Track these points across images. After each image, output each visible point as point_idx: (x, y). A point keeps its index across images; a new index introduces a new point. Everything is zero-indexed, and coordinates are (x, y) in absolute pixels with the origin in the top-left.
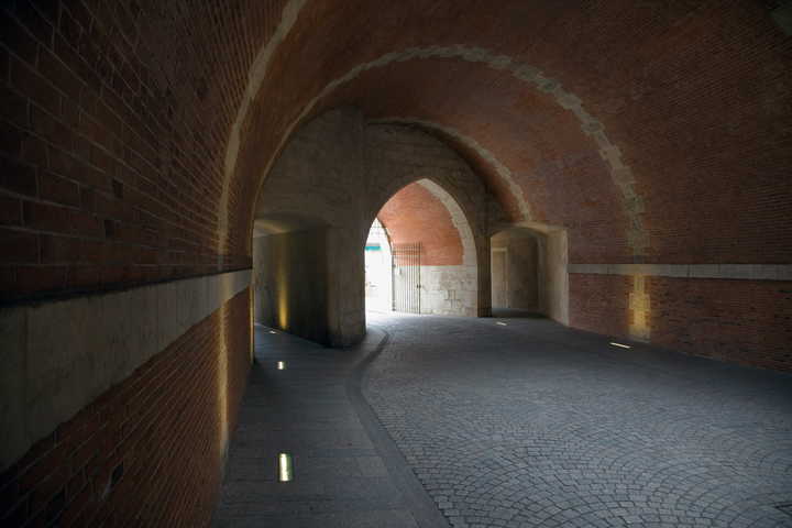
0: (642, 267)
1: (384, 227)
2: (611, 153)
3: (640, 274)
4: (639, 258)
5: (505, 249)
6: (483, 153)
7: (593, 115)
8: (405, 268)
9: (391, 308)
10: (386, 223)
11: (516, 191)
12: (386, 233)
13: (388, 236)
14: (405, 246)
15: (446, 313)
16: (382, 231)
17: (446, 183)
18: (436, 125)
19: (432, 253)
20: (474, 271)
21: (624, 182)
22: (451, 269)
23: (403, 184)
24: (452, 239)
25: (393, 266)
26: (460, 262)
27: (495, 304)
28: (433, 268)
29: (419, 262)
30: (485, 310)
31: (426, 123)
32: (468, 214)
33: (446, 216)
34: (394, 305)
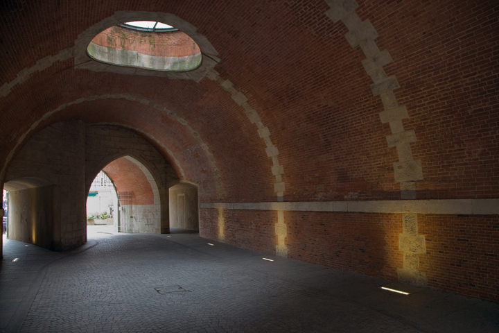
0: (221, 204)
1: (112, 182)
2: (205, 146)
3: (221, 207)
4: (221, 199)
5: (184, 195)
6: (158, 142)
7: (194, 129)
8: (125, 207)
9: (117, 230)
10: (113, 179)
11: (177, 163)
12: (114, 186)
13: (115, 188)
14: (124, 193)
15: (146, 232)
16: (111, 184)
17: (140, 158)
18: (130, 127)
19: (139, 197)
20: (158, 207)
22: (148, 207)
24: (148, 190)
25: (119, 205)
26: (152, 202)
27: (172, 225)
28: (139, 206)
29: (131, 203)
30: (165, 229)
31: (125, 126)
32: (154, 175)
33: (143, 176)
34: (119, 228)
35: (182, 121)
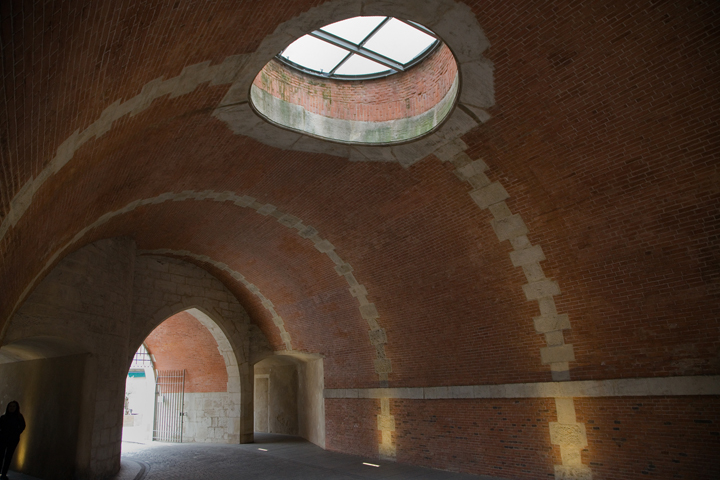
0: (387, 390)
1: (149, 353)
2: (359, 291)
3: (385, 397)
4: (384, 382)
5: (267, 376)
6: (249, 286)
7: (344, 259)
8: (169, 396)
9: (151, 437)
10: (152, 349)
11: (278, 322)
12: (152, 360)
13: (154, 363)
14: (170, 373)
15: (209, 441)
16: (147, 357)
17: (214, 313)
18: (207, 259)
19: (197, 380)
20: (237, 397)
21: (370, 315)
22: (215, 396)
23: (172, 313)
24: (217, 366)
25: (157, 393)
26: (224, 389)
27: (257, 430)
28: (197, 395)
29: (183, 389)
30: (247, 436)
31: (198, 257)
32: (233, 342)
33: (213, 344)
34: (154, 434)
35: (325, 247)
